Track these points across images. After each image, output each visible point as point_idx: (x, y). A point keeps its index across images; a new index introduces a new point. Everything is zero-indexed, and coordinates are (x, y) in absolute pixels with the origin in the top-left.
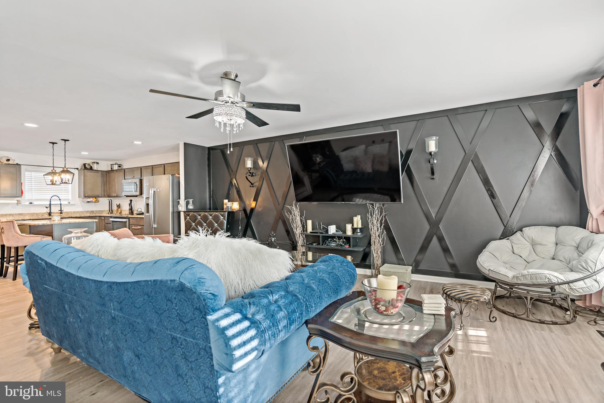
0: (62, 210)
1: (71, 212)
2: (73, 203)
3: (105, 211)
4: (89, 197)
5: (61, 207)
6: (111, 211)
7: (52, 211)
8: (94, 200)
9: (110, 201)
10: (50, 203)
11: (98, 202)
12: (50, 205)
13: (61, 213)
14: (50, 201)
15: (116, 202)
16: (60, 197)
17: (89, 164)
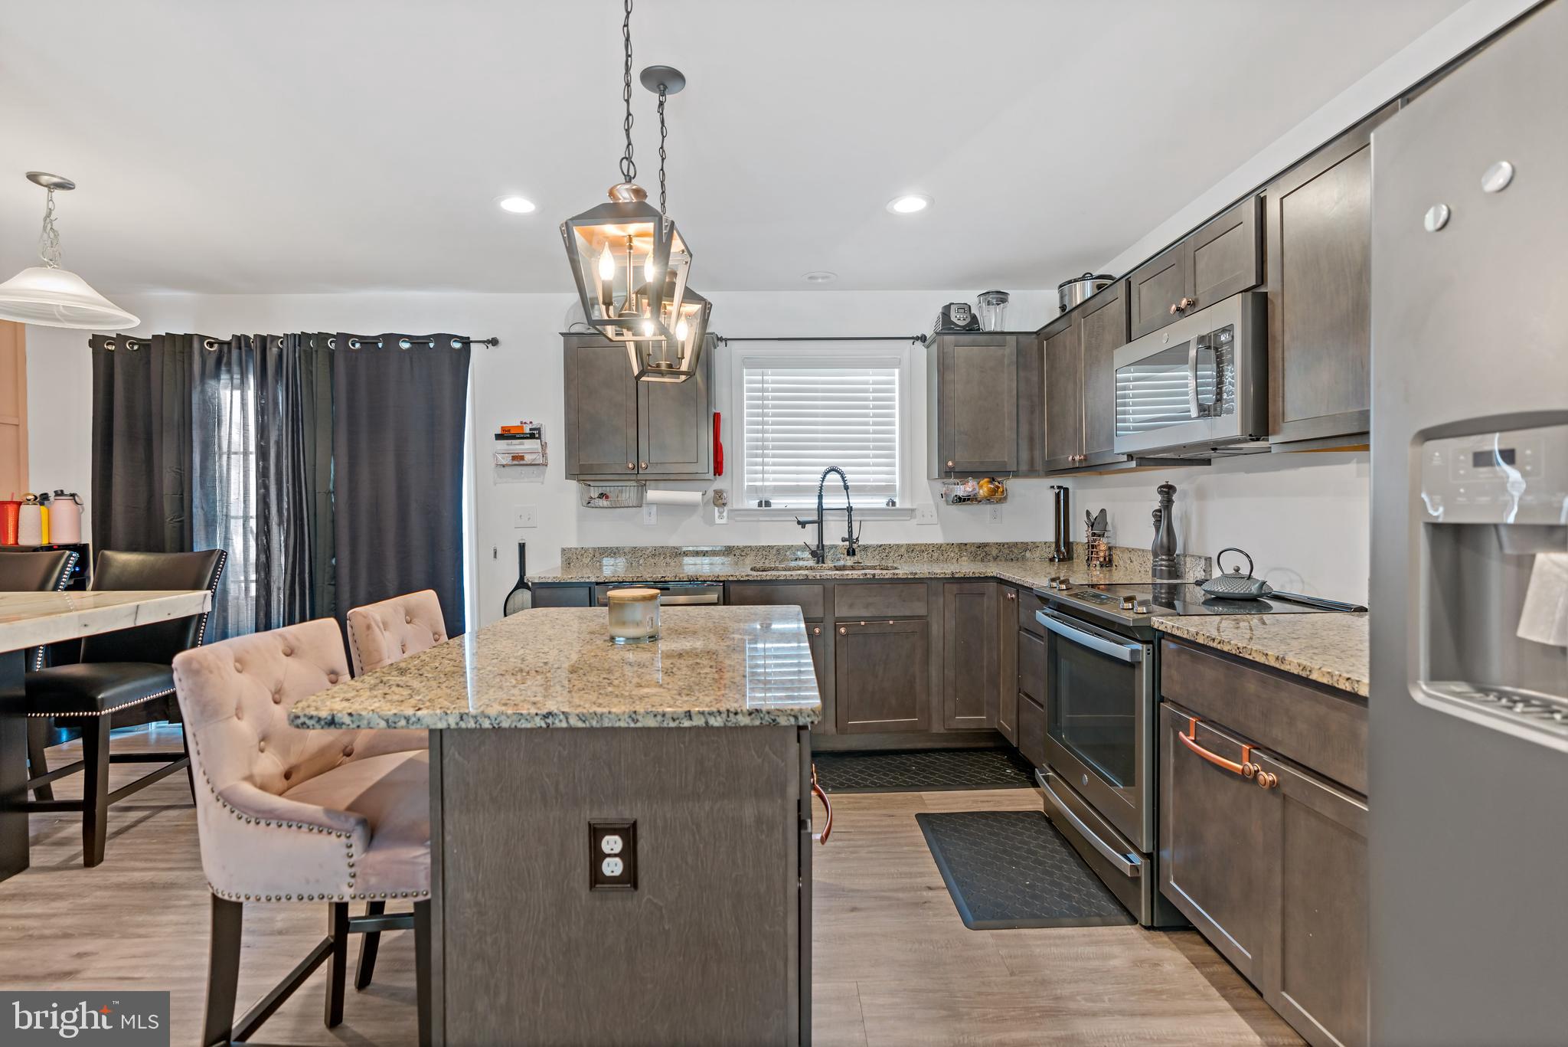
0: (855, 536)
1: (898, 546)
2: (908, 506)
3: (1035, 546)
4: (963, 475)
5: (850, 527)
6: (1064, 551)
7: (825, 543)
8: (984, 488)
9: (1058, 495)
10: (820, 504)
11: (1003, 500)
12: (820, 509)
13: (851, 552)
14: (820, 497)
15: (1088, 498)
16: (848, 477)
17: (965, 308)
